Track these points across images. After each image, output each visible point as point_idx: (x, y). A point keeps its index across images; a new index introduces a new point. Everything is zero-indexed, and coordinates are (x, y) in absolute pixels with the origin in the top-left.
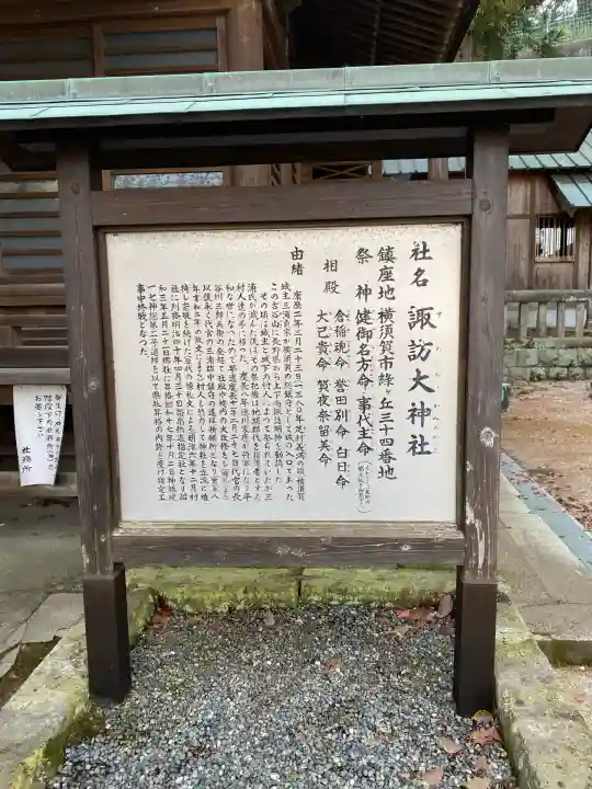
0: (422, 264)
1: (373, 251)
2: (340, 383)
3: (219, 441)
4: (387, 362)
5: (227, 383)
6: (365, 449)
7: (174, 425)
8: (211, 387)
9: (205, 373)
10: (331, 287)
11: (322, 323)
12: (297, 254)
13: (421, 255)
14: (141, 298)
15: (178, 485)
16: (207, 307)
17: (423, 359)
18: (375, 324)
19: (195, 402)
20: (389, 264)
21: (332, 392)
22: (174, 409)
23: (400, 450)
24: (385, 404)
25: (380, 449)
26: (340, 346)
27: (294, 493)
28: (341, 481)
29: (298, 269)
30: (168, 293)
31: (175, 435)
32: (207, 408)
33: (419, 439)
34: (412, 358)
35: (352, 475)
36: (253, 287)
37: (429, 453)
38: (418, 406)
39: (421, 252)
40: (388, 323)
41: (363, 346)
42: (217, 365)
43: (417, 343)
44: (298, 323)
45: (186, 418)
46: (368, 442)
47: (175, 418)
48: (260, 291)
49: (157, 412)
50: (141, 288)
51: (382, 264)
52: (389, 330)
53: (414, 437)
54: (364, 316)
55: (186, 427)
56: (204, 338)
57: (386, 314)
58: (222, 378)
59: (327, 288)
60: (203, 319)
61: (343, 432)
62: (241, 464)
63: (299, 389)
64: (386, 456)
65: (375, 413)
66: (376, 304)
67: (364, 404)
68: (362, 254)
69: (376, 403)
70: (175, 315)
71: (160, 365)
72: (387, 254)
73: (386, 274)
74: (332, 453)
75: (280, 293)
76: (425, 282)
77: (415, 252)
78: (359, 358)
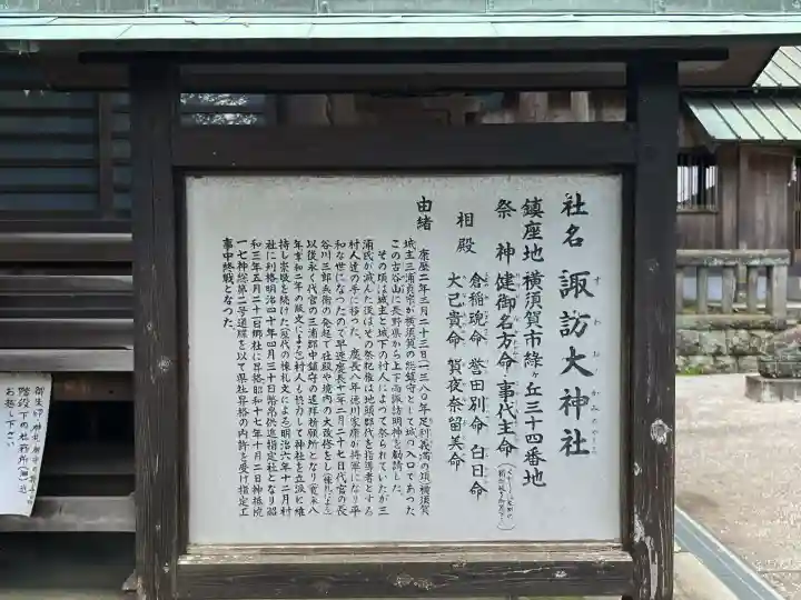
0: (576, 220)
1: (517, 204)
2: (476, 363)
3: (320, 438)
4: (534, 337)
5: (334, 363)
6: (508, 448)
7: (263, 416)
8: (313, 367)
9: (305, 351)
10: (465, 245)
11: (455, 289)
12: (425, 205)
13: (574, 210)
14: (228, 256)
15: (265, 496)
16: (312, 268)
17: (578, 335)
18: (520, 291)
19: (292, 387)
20: (536, 220)
21: (466, 375)
22: (264, 396)
23: (551, 448)
24: (532, 390)
25: (525, 448)
26: (476, 317)
27: (416, 506)
28: (477, 489)
29: (425, 224)
30: (263, 250)
31: (264, 430)
32: (306, 395)
33: (574, 435)
34: (565, 333)
35: (491, 482)
36: (369, 244)
37: (587, 452)
38: (573, 393)
39: (574, 206)
40: (535, 289)
41: (504, 318)
42: (320, 340)
43: (571, 315)
44: (424, 288)
45: (279, 408)
46: (510, 438)
47: (265, 406)
48: (377, 247)
49: (242, 400)
50: (228, 243)
51: (528, 219)
52: (536, 298)
53: (567, 431)
54: (506, 281)
55: (279, 419)
56: (307, 305)
57: (533, 279)
58: (327, 356)
59: (460, 247)
60: (305, 283)
61: (479, 425)
62: (348, 466)
63: (424, 370)
64: (533, 457)
65: (520, 402)
66: (520, 267)
67: (506, 390)
68: (504, 207)
69: (520, 389)
70: (270, 277)
71: (250, 339)
72: (534, 208)
73: (533, 231)
74: (466, 454)
75: (402, 251)
76: (580, 241)
77: (568, 206)
78: (500, 332)
